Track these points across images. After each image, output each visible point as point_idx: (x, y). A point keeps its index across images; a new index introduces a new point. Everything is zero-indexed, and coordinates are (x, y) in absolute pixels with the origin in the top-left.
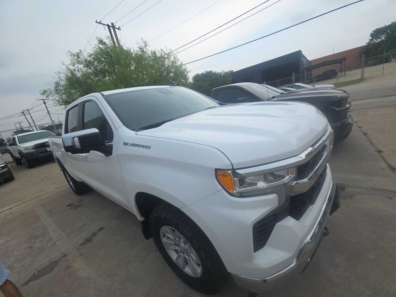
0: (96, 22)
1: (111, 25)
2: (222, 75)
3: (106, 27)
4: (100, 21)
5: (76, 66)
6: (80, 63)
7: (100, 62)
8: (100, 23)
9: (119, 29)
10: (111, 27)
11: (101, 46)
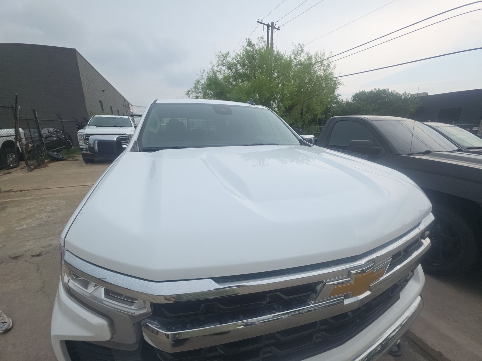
0: (258, 22)
1: (270, 25)
2: (403, 97)
3: (266, 27)
4: (262, 21)
5: (220, 67)
6: (223, 65)
7: (244, 65)
8: (261, 23)
9: (278, 29)
10: (270, 26)
11: (248, 48)
